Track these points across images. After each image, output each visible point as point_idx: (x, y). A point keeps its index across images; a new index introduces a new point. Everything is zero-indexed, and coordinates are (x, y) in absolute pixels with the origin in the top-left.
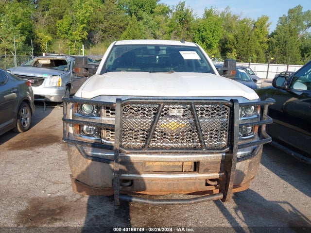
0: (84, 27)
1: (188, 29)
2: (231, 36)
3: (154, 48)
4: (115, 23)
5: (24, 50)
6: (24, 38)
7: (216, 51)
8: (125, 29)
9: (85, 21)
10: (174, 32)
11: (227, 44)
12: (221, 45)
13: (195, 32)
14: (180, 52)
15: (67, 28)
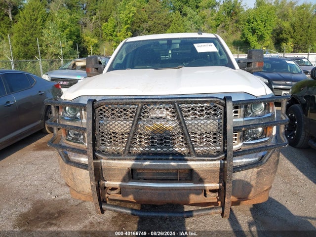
0: (128, 28)
1: (237, 22)
2: (286, 25)
3: (166, 42)
4: (159, 22)
5: (71, 54)
6: (71, 43)
7: (269, 42)
8: (170, 26)
9: (129, 22)
10: (221, 25)
11: (282, 34)
12: (275, 35)
13: (245, 24)
14: (194, 45)
15: (112, 29)
